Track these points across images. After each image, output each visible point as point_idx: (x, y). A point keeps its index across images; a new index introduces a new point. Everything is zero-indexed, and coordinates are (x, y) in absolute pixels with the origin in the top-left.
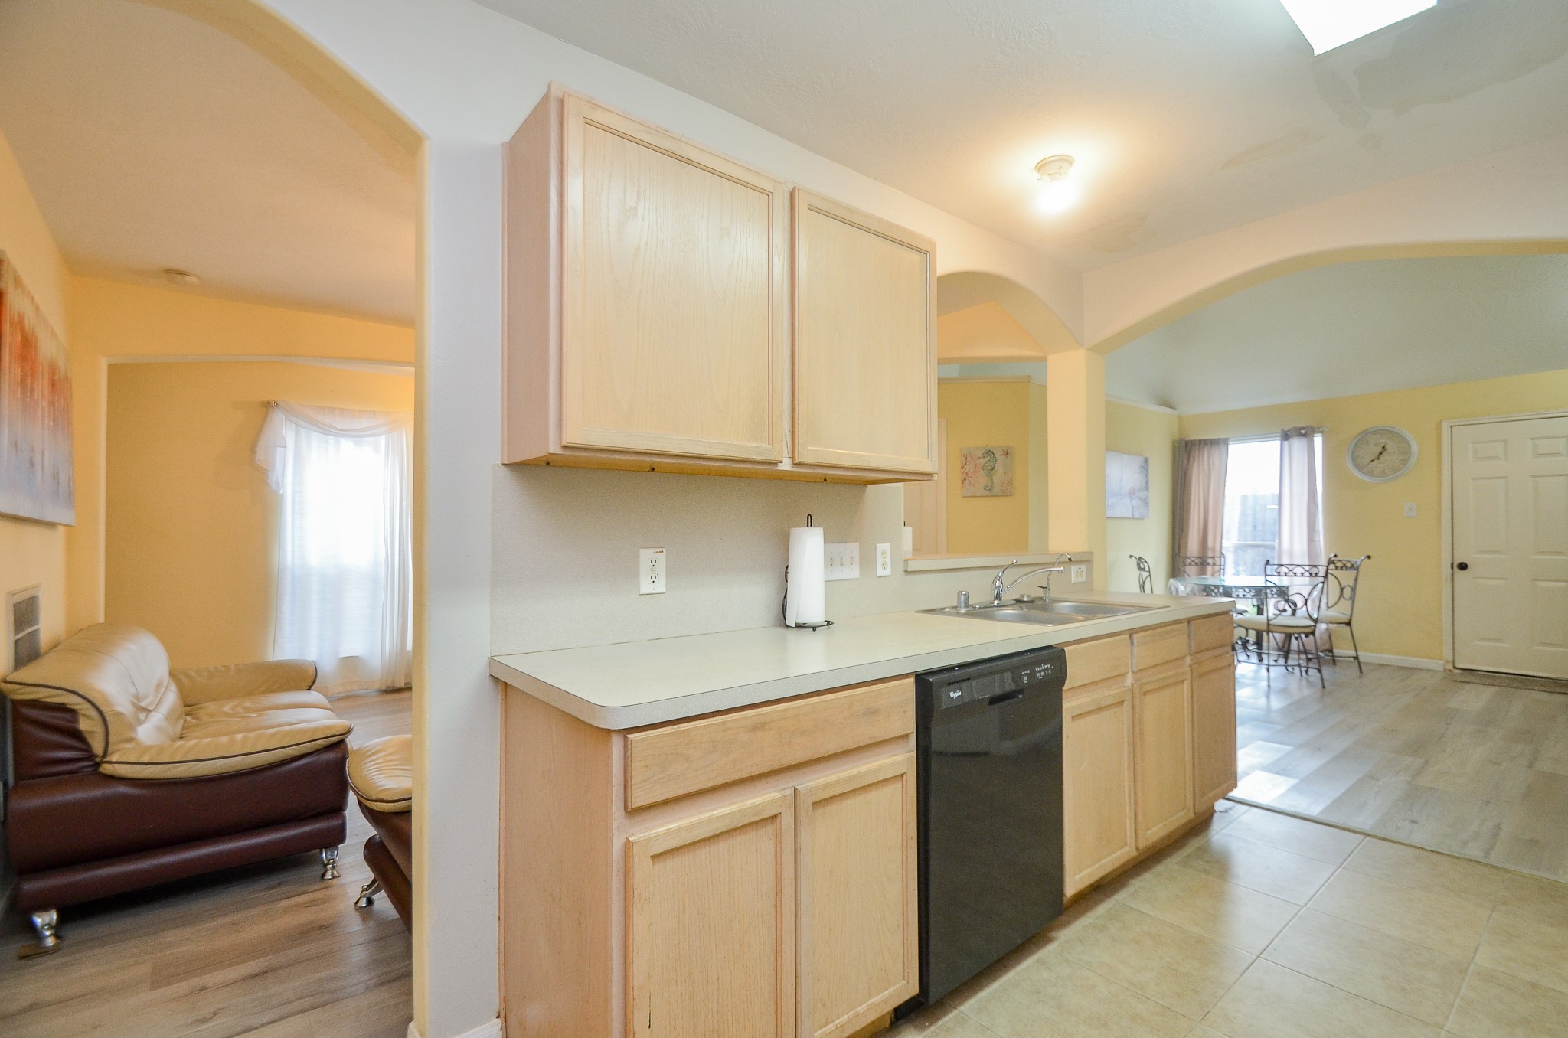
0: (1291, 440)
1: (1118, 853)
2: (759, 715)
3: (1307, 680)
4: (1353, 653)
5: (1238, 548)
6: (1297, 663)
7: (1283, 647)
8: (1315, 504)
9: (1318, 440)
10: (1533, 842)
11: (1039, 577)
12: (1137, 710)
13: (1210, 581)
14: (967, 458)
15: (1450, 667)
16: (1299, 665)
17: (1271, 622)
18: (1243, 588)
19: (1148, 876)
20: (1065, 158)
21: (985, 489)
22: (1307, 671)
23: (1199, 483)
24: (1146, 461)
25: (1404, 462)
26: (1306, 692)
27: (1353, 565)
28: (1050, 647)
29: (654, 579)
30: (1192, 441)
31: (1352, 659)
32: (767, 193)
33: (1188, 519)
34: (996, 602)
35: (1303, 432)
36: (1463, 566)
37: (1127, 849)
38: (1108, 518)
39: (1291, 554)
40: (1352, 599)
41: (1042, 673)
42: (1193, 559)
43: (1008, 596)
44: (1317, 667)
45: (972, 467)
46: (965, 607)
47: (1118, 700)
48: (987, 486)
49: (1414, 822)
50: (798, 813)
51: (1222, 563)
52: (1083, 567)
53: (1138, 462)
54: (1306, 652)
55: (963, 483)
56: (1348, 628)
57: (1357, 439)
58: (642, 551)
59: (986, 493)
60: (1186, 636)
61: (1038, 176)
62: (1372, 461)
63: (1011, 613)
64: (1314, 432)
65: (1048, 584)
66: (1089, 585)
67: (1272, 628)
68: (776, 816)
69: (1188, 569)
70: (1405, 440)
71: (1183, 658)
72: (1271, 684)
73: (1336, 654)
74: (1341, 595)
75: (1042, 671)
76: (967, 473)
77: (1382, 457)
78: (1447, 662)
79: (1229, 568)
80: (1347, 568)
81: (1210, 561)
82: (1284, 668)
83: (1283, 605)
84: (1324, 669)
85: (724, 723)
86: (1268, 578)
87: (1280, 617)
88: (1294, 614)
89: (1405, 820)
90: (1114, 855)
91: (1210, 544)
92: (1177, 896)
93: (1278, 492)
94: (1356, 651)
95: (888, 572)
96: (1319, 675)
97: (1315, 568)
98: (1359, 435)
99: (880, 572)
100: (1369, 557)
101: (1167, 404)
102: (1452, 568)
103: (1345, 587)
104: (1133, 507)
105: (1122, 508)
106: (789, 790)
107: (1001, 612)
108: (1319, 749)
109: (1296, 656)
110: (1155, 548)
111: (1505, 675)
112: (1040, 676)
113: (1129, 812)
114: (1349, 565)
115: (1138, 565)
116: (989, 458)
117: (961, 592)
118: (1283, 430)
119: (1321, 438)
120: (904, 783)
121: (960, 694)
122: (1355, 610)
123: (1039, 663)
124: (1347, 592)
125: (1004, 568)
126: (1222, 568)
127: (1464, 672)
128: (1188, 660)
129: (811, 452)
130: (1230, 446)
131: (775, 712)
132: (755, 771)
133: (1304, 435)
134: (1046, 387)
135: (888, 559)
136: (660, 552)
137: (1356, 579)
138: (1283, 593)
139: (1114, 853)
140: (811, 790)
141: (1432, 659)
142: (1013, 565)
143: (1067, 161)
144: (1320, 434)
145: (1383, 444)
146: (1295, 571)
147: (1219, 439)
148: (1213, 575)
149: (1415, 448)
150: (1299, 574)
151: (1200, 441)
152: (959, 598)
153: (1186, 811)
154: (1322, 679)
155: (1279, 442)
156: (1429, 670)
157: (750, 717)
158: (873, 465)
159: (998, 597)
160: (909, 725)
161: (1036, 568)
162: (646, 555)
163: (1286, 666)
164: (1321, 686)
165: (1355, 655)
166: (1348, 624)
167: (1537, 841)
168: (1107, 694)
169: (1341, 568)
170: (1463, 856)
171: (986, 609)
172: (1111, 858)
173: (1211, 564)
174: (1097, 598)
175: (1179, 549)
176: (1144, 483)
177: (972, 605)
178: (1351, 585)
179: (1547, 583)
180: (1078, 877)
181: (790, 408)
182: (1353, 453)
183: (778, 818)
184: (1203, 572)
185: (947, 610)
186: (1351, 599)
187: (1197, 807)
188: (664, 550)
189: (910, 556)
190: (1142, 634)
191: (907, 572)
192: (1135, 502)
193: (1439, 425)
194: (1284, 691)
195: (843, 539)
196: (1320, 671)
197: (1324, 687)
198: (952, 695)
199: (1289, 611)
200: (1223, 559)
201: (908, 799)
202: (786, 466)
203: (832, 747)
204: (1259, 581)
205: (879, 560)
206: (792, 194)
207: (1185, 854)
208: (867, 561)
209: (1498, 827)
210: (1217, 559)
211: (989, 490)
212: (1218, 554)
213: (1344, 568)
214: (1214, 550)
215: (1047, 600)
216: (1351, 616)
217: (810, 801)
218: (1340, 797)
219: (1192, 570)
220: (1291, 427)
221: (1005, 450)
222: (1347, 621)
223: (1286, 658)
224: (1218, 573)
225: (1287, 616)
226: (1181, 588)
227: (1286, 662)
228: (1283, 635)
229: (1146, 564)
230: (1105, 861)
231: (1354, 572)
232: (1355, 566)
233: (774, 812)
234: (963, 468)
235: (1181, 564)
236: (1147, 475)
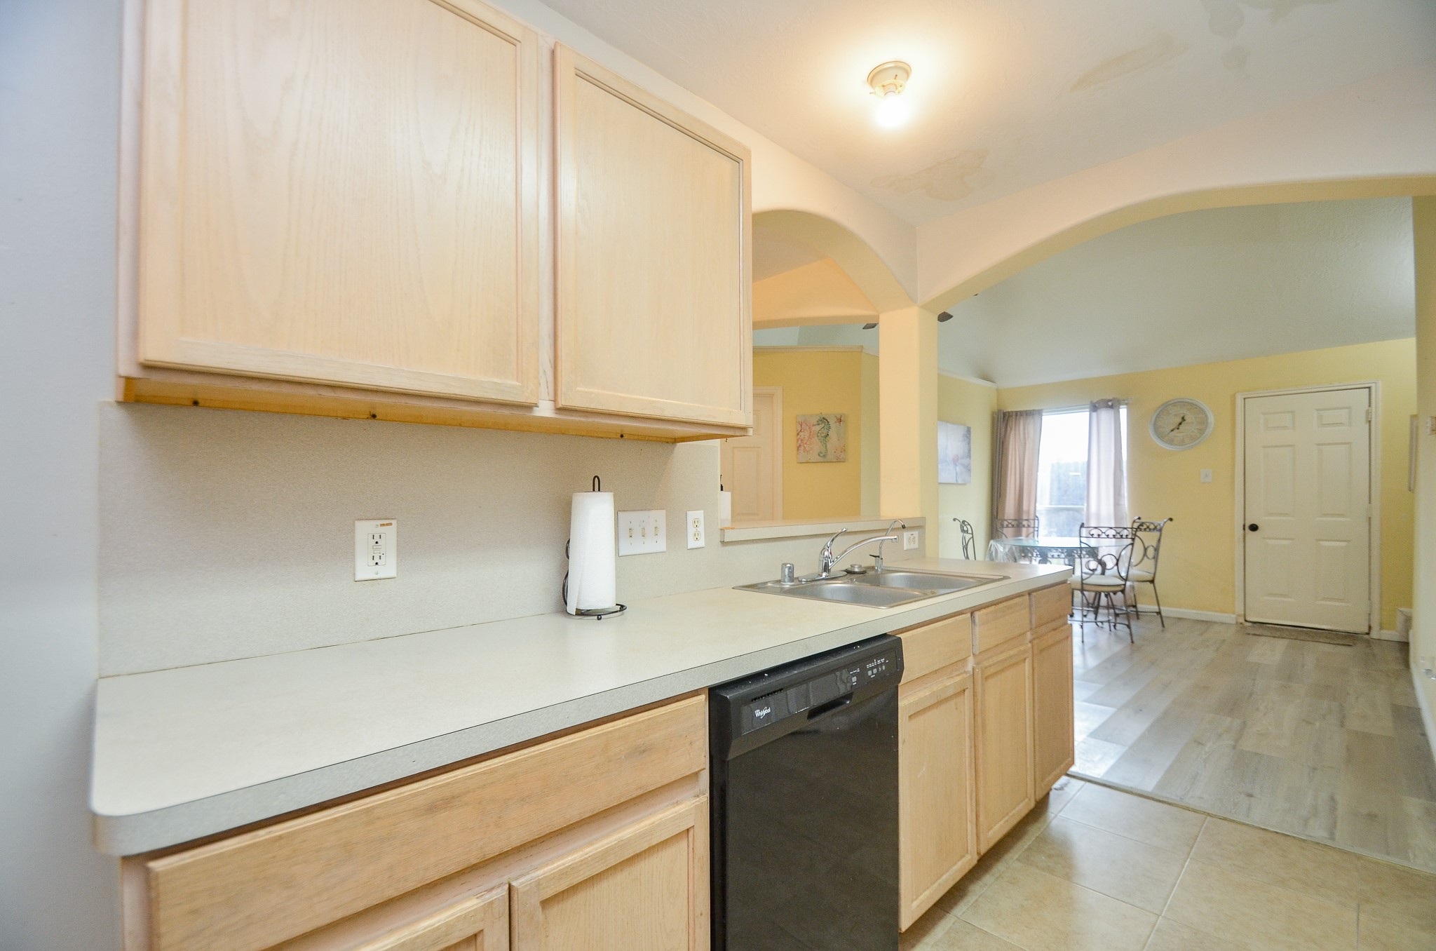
0: (1099, 411)
1: (960, 864)
2: (440, 787)
3: (1116, 635)
4: (1156, 608)
5: (1049, 511)
6: (1106, 619)
7: (1093, 603)
8: (1121, 471)
9: (1123, 412)
10: (1372, 817)
11: (872, 545)
12: (979, 697)
13: (1025, 541)
14: (802, 424)
15: (1242, 620)
16: (1109, 621)
17: (1084, 582)
18: (1056, 549)
19: (988, 879)
20: (901, 65)
21: (819, 455)
22: (1115, 626)
23: (1015, 450)
24: (969, 430)
25: (1202, 431)
26: (1117, 648)
27: (1156, 527)
28: (884, 636)
29: (377, 559)
30: (1009, 412)
31: (1155, 614)
32: (512, 41)
33: (1006, 482)
34: (824, 575)
35: (1110, 403)
36: (1254, 528)
37: (968, 857)
38: (940, 483)
39: (1098, 517)
40: (1156, 558)
41: (875, 671)
42: (1010, 521)
43: (836, 568)
44: (1127, 623)
45: (807, 434)
46: (789, 581)
47: (959, 689)
48: (821, 453)
49: (1250, 796)
50: (515, 923)
51: (1036, 526)
52: (916, 533)
53: (961, 430)
54: (1114, 607)
55: (798, 450)
56: (1152, 585)
57: (1160, 410)
58: (359, 524)
59: (820, 459)
60: (1028, 609)
61: (869, 89)
62: (1172, 431)
63: (840, 587)
64: (1120, 404)
65: (880, 553)
66: (920, 552)
67: (1085, 587)
68: (475, 936)
69: (1005, 530)
70: (1202, 411)
71: (1024, 634)
72: (1085, 640)
73: (1139, 610)
74: (1145, 554)
75: (874, 669)
76: (802, 440)
77: (1181, 427)
78: (1239, 615)
79: (1043, 530)
80: (1150, 529)
81: (1025, 523)
82: (1094, 624)
83: (1093, 565)
84: (1133, 623)
85: (368, 811)
86: (1083, 540)
87: (1093, 576)
88: (1103, 573)
89: (1240, 793)
90: (955, 868)
91: (1025, 507)
92: (1022, 906)
93: (1086, 460)
94: (1159, 605)
95: (701, 543)
96: (1128, 630)
97: (1125, 531)
98: (1159, 407)
99: (692, 543)
100: (1171, 519)
101: (986, 378)
102: (1244, 529)
103: (1148, 547)
104: (956, 473)
105: (947, 474)
106: (499, 890)
107: (829, 585)
108: (1141, 710)
109: (1106, 611)
110: (976, 511)
111: (1292, 628)
112: (873, 674)
113: (970, 815)
114: (1152, 527)
115: (962, 527)
116: (823, 425)
117: (786, 564)
118: (1091, 402)
119: (1125, 410)
120: (691, 839)
121: (769, 711)
122: (1158, 569)
123: (870, 658)
124: (1151, 552)
125: (834, 536)
126: (1036, 530)
127: (1255, 625)
128: (1029, 636)
129: (581, 395)
130: (1043, 417)
131: (471, 777)
132: (433, 875)
133: (1112, 407)
134: (878, 357)
135: (701, 529)
136: (387, 525)
137: (1159, 540)
138: (1093, 552)
139: (954, 865)
140: (538, 883)
141: (1226, 613)
142: (846, 533)
143: (902, 69)
144: (1125, 406)
145: (1182, 416)
146: (1107, 533)
147: (1034, 410)
148: (1027, 536)
149: (1211, 419)
150: (1111, 536)
151: (1016, 413)
152: (783, 571)
153: (1027, 800)
154: (1131, 634)
155: (1088, 413)
156: (1222, 623)
157: (423, 793)
158: (668, 414)
159: (826, 568)
160: (700, 759)
161: (867, 536)
162: (364, 530)
163: (1096, 622)
164: (1129, 641)
165: (1158, 611)
166: (1152, 581)
167: (1376, 816)
168: (949, 683)
169: (1145, 529)
170: (1309, 839)
171: (813, 583)
172: (951, 872)
173: (1026, 526)
174: (929, 567)
175: (997, 513)
176: (967, 451)
177: (797, 578)
178: (1155, 545)
179: (1330, 542)
180: (915, 903)
181: (552, 336)
182: (1156, 421)
183: (479, 939)
184: (1018, 534)
185: (769, 584)
186: (1154, 558)
187: (1037, 794)
188: (394, 522)
189: (728, 524)
190: (984, 611)
191: (723, 543)
192: (959, 469)
193: (1233, 398)
194: (1095, 647)
195: (646, 505)
196: (1129, 626)
197: (1132, 642)
198: (758, 713)
199: (1100, 569)
200: (1036, 521)
201: (696, 861)
202: (545, 410)
203: (574, 815)
204: (1073, 542)
205: (691, 530)
206: (553, 52)
207: (1026, 847)
208: (676, 531)
209: (1332, 799)
210: (1032, 522)
211: (824, 457)
212: (1032, 517)
213: (1148, 530)
214: (1028, 513)
215: (879, 570)
216: (1155, 574)
217: (536, 901)
218: (1171, 766)
219: (1008, 531)
220: (1100, 398)
221: (839, 417)
222: (1151, 578)
223: (1096, 613)
224: (1032, 535)
225: (1097, 575)
226: (1001, 549)
227: (1096, 618)
228: (1093, 594)
229: (969, 527)
230: (944, 877)
231: (1156, 534)
232: (1158, 527)
233: (470, 932)
234: (798, 434)
235: (999, 525)
236: (969, 443)
